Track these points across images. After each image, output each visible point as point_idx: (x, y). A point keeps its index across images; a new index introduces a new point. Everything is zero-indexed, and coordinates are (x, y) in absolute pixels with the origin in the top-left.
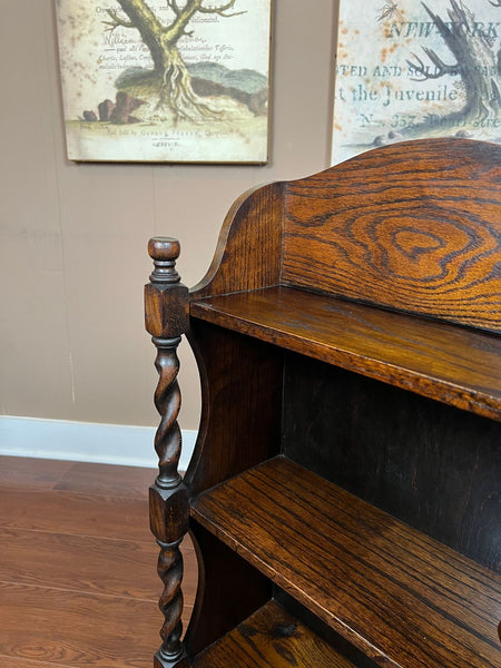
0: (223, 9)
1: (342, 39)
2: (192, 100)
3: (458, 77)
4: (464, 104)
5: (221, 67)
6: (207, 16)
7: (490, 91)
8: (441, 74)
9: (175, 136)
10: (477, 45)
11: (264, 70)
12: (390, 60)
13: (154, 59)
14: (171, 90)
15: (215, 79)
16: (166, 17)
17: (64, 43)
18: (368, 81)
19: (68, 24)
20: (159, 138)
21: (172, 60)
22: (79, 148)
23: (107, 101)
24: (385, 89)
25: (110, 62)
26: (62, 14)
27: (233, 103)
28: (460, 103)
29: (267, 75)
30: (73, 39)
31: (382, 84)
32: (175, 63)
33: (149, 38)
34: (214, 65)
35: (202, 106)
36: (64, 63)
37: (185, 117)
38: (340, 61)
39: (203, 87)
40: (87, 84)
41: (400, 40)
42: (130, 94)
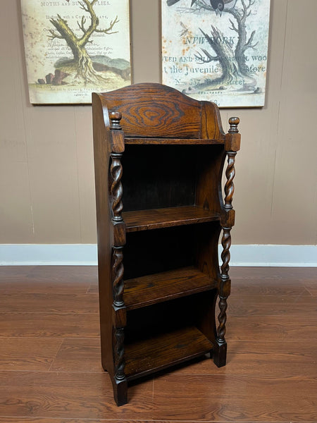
0: (107, 30)
1: (164, 45)
2: (93, 73)
3: (218, 62)
4: (222, 74)
5: (107, 57)
6: (99, 33)
7: (233, 68)
8: (210, 61)
9: (86, 91)
10: (225, 47)
11: (128, 59)
12: (187, 54)
13: (74, 53)
14: (83, 68)
15: (104, 63)
16: (80, 34)
17: (27, 45)
18: (177, 64)
19: (29, 36)
20: (78, 92)
21: (82, 54)
22: (36, 98)
23: (50, 74)
24: (185, 68)
25: (52, 55)
26: (26, 31)
27: (114, 74)
28: (220, 74)
29: (129, 61)
30: (32, 44)
31: (184, 65)
32: (84, 55)
33: (71, 44)
34: (103, 56)
35: (98, 76)
36: (28, 55)
37: (90, 82)
38: (163, 55)
39: (98, 67)
40: (40, 66)
41: (190, 45)
42: (62, 71)
